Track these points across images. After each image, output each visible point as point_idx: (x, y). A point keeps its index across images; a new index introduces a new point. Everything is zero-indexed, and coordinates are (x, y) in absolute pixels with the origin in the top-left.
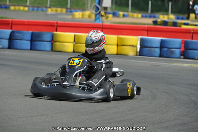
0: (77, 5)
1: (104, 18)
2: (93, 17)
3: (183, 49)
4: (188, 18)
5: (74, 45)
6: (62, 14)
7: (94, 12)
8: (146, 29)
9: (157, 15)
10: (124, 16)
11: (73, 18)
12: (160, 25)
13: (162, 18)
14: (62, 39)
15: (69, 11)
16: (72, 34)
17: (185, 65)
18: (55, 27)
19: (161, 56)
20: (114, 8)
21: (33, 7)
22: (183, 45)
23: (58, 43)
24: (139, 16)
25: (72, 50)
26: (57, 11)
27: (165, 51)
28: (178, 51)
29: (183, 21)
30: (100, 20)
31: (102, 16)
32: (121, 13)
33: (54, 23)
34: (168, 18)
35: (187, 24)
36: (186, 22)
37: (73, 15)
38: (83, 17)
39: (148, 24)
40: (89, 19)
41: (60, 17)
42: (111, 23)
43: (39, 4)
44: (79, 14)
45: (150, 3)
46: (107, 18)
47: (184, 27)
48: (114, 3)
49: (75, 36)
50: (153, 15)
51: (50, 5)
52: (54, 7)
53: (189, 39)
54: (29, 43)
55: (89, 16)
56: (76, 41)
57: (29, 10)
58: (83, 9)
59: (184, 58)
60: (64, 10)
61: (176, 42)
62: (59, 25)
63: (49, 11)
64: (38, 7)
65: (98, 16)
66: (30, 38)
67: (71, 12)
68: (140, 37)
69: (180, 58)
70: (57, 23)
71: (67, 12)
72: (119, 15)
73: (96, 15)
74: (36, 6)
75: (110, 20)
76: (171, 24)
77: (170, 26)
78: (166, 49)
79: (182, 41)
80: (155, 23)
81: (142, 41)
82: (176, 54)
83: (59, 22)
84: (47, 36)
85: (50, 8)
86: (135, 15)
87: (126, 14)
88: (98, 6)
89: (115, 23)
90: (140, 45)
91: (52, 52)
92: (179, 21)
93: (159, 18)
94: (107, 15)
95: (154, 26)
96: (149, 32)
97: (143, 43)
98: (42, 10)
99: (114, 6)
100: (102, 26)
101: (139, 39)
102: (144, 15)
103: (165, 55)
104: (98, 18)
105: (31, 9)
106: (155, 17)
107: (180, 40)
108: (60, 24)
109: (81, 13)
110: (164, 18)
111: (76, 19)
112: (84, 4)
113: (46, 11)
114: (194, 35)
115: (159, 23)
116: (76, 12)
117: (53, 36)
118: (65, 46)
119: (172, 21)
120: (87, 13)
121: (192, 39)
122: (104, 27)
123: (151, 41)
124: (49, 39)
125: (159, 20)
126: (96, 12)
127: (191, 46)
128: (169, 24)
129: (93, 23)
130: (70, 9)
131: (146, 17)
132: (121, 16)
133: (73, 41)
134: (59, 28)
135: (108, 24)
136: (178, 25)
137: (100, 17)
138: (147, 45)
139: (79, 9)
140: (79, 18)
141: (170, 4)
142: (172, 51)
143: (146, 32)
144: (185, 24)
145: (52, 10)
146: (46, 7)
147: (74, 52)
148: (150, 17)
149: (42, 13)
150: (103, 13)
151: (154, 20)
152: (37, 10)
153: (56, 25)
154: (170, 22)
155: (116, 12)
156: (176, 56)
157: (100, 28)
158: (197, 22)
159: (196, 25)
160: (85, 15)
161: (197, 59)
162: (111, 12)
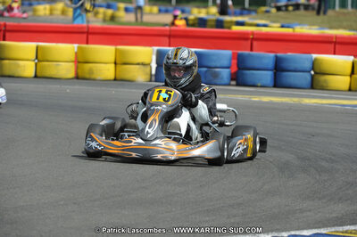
1: (90, 15)
2: (70, 12)
3: (235, 69)
5: (36, 64)
8: (168, 33)
9: (187, 8)
10: (127, 10)
11: (34, 15)
12: (193, 25)
13: (197, 13)
14: (13, 55)
15: (26, 2)
16: (33, 45)
18: (2, 33)
22: (235, 61)
23: (7, 62)
24: (155, 9)
25: (33, 74)
27: (202, 73)
28: (225, 73)
29: (235, 19)
30: (83, 19)
31: (87, 11)
32: (122, 6)
33: (0, 25)
34: (208, 13)
35: (242, 24)
36: (240, 19)
37: (35, 11)
38: (51, 14)
40: (62, 17)
44: (45, 9)
46: (96, 14)
47: (236, 28)
49: (37, 48)
53: (245, 50)
55: (63, 12)
56: (39, 57)
59: (238, 85)
61: (224, 55)
62: (8, 28)
65: (79, 11)
67: (30, 5)
68: (156, 48)
69: (229, 85)
70: (5, 25)
71: (22, 4)
72: (118, 7)
73: (75, 10)
76: (213, 23)
77: (212, 27)
78: (205, 69)
79: (233, 53)
81: (160, 55)
82: (222, 78)
83: (7, 23)
86: (147, 8)
87: (129, 6)
90: (157, 63)
92: (227, 18)
93: (190, 13)
94: (96, 9)
96: (172, 40)
100: (86, 30)
101: (155, 53)
102: (163, 8)
104: (80, 15)
106: (183, 12)
107: (229, 52)
108: (10, 26)
109: (48, 6)
110: (200, 13)
111: (39, 16)
114: (255, 43)
115: (191, 22)
116: (39, 4)
118: (18, 66)
119: (214, 18)
120: (60, 6)
121: (251, 50)
122: (90, 31)
125: (191, 17)
126: (76, 3)
127: (250, 63)
128: (209, 23)
129: (70, 25)
131: (167, 11)
132: (122, 9)
133: (34, 57)
134: (8, 35)
135: (99, 24)
136: (225, 25)
137: (84, 14)
140: (45, 15)
142: (215, 72)
143: (166, 39)
144: (238, 24)
147: (36, 76)
150: (88, 6)
153: (3, 28)
154: (211, 20)
155: (111, 3)
156: (223, 82)
157: (83, 33)
158: (262, 19)
159: (258, 25)
160: (55, 9)
161: (261, 87)
162: (104, 4)
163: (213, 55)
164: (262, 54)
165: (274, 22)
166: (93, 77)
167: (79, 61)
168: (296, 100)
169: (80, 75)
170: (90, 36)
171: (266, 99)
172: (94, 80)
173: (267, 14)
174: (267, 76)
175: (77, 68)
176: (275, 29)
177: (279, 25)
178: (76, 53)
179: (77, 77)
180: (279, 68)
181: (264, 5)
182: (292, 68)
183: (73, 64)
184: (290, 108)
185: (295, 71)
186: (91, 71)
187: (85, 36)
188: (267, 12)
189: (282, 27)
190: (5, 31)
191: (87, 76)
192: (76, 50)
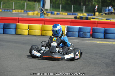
0: (30, 8)
1: (46, 15)
2: (39, 15)
3: (92, 33)
4: (94, 15)
5: (28, 31)
6: (21, 13)
7: (40, 12)
8: (70, 21)
9: (76, 13)
10: (57, 14)
11: (28, 15)
12: (78, 19)
13: (79, 15)
14: (21, 28)
15: (25, 11)
17: (93, 42)
18: (18, 21)
19: (79, 37)
20: (51, 10)
21: (5, 9)
22: (92, 30)
23: (19, 30)
24: (66, 14)
25: (27, 34)
26: (18, 11)
27: (81, 34)
28: (89, 34)
29: (92, 17)
30: (43, 17)
31: (45, 14)
32: (56, 12)
33: (17, 18)
34: (83, 15)
36: (93, 17)
37: (28, 14)
38: (33, 15)
39: (71, 19)
40: (37, 16)
41: (20, 15)
42: (50, 18)
43: (8, 7)
44: (31, 13)
45: (72, 6)
46: (48, 15)
47: (92, 20)
48: (52, 6)
49: (29, 25)
50: (74, 13)
51: (14, 8)
52: (17, 9)
53: (95, 27)
54: (2, 30)
55: (37, 14)
57: (2, 11)
58: (34, 10)
59: (93, 38)
60: (23, 11)
61: (88, 28)
62: (19, 19)
63: (14, 11)
64: (7, 9)
65: (42, 14)
66: (3, 27)
67: (27, 12)
68: (67, 26)
69: (90, 38)
70: (19, 18)
71: (24, 12)
72: (55, 13)
73: (41, 14)
74: (7, 8)
75: (50, 16)
76: (85, 18)
77: (84, 19)
78: (82, 33)
79: (91, 28)
80: (76, 18)
81: (68, 28)
82: (87, 36)
84: (13, 26)
85: (14, 9)
86: (64, 13)
87: (58, 13)
88: (42, 8)
89: (52, 18)
90: (67, 31)
91: (16, 35)
92: (89, 17)
93: (77, 15)
94: (48, 13)
95: (75, 20)
96: (72, 23)
97: (68, 30)
98: (10, 11)
99: (52, 8)
100: (44, 20)
101: (66, 27)
102: (69, 13)
103: (82, 36)
104: (42, 15)
105: (3, 10)
106: (75, 14)
107: (90, 28)
109: (32, 12)
112: (34, 8)
113: (12, 11)
114: (98, 25)
115: (77, 18)
116: (29, 12)
117: (16, 26)
118: (23, 31)
119: (85, 17)
120: (36, 12)
121: (97, 27)
122: (46, 20)
123: (73, 28)
124: (14, 28)
125: (78, 16)
126: (41, 12)
127: (96, 31)
128: (84, 18)
129: (39, 18)
130: (26, 10)
131: (70, 14)
132: (56, 14)
133: (28, 28)
134: (19, 21)
135: (48, 18)
136: (89, 19)
137: (44, 15)
138: (71, 30)
139: (31, 10)
140: (31, 15)
141: (84, 7)
142: (85, 34)
143: (70, 23)
144: (93, 18)
145: (16, 11)
146: (12, 9)
147: (28, 35)
148: (73, 14)
149: (9, 12)
150: (45, 12)
151: (75, 16)
152: (7, 11)
153: (18, 19)
154: (84, 17)
155: (52, 11)
156: (88, 37)
157: (43, 21)
158: (100, 17)
159: (99, 19)
160: (35, 13)
161: (100, 38)
162: (50, 12)
163: (85, 28)
164: (100, 28)
165: (104, 18)
166: (47, 35)
167: (42, 30)
168: (111, 43)
169: (42, 34)
170: (46, 22)
171: (101, 42)
172: (47, 36)
173: (102, 16)
174: (102, 35)
175: (41, 32)
176: (104, 20)
177: (106, 19)
178: (41, 27)
179: (41, 35)
180: (106, 33)
181: (101, 13)
182: (110, 33)
183: (40, 31)
184: (109, 45)
185: (111, 33)
186: (46, 33)
187: (44, 22)
188: (102, 15)
189: (107, 19)
190: (19, 20)
191: (45, 35)
192: (41, 26)
